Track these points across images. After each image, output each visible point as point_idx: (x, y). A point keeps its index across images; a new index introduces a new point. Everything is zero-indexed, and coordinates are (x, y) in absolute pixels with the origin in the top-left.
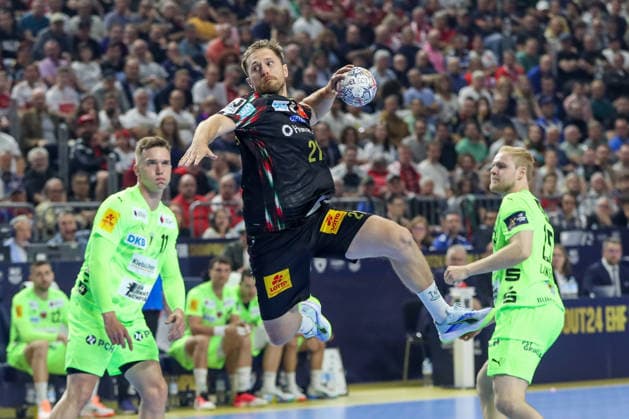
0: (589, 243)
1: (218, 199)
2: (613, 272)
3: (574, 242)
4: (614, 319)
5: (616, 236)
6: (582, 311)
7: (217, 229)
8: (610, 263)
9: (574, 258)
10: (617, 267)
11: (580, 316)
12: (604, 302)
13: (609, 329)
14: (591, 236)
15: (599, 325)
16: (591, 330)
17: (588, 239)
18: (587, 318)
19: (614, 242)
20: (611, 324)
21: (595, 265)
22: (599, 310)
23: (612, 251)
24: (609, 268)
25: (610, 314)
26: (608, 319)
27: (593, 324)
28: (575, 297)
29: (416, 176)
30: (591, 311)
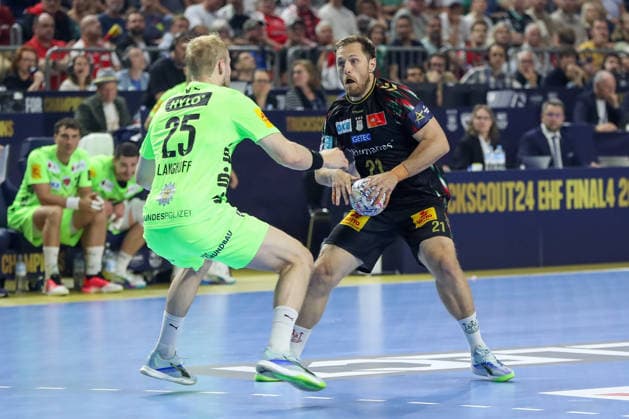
0: (521, 105)
1: (80, 44)
2: (553, 139)
3: (503, 104)
4: (548, 195)
5: (553, 97)
6: (510, 185)
7: (75, 80)
8: (550, 129)
9: (502, 121)
10: (558, 134)
11: (507, 190)
12: (535, 175)
13: (542, 207)
14: (523, 97)
15: (530, 203)
16: (520, 208)
17: (519, 100)
18: (516, 194)
19: (555, 104)
20: (544, 201)
21: (532, 132)
22: (531, 184)
23: (551, 114)
24: (549, 136)
25: (544, 189)
26: (541, 195)
27: (523, 202)
28: (502, 169)
29: (315, 20)
30: (520, 185)
